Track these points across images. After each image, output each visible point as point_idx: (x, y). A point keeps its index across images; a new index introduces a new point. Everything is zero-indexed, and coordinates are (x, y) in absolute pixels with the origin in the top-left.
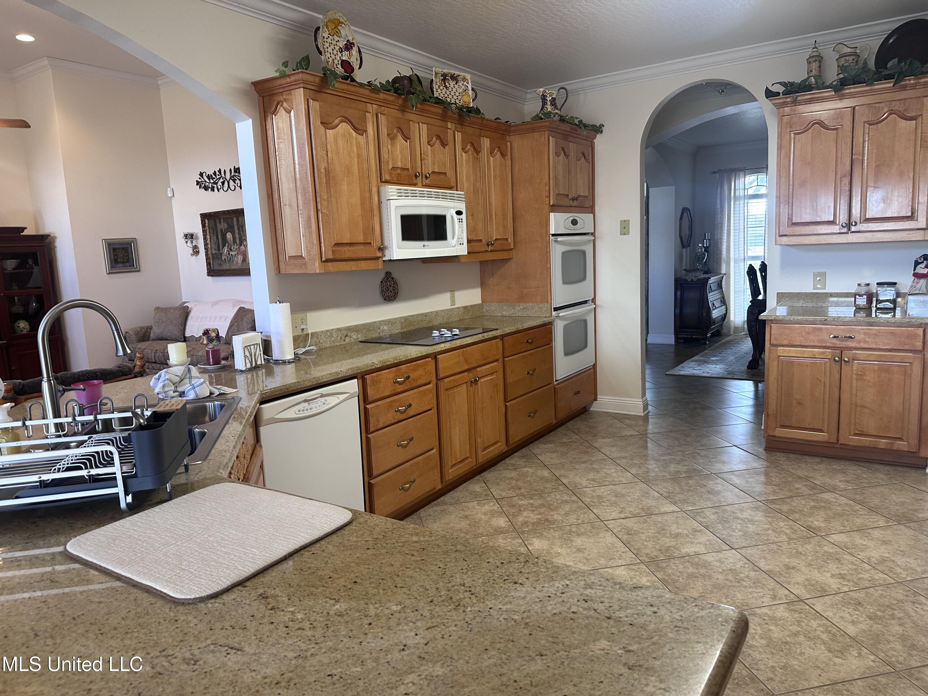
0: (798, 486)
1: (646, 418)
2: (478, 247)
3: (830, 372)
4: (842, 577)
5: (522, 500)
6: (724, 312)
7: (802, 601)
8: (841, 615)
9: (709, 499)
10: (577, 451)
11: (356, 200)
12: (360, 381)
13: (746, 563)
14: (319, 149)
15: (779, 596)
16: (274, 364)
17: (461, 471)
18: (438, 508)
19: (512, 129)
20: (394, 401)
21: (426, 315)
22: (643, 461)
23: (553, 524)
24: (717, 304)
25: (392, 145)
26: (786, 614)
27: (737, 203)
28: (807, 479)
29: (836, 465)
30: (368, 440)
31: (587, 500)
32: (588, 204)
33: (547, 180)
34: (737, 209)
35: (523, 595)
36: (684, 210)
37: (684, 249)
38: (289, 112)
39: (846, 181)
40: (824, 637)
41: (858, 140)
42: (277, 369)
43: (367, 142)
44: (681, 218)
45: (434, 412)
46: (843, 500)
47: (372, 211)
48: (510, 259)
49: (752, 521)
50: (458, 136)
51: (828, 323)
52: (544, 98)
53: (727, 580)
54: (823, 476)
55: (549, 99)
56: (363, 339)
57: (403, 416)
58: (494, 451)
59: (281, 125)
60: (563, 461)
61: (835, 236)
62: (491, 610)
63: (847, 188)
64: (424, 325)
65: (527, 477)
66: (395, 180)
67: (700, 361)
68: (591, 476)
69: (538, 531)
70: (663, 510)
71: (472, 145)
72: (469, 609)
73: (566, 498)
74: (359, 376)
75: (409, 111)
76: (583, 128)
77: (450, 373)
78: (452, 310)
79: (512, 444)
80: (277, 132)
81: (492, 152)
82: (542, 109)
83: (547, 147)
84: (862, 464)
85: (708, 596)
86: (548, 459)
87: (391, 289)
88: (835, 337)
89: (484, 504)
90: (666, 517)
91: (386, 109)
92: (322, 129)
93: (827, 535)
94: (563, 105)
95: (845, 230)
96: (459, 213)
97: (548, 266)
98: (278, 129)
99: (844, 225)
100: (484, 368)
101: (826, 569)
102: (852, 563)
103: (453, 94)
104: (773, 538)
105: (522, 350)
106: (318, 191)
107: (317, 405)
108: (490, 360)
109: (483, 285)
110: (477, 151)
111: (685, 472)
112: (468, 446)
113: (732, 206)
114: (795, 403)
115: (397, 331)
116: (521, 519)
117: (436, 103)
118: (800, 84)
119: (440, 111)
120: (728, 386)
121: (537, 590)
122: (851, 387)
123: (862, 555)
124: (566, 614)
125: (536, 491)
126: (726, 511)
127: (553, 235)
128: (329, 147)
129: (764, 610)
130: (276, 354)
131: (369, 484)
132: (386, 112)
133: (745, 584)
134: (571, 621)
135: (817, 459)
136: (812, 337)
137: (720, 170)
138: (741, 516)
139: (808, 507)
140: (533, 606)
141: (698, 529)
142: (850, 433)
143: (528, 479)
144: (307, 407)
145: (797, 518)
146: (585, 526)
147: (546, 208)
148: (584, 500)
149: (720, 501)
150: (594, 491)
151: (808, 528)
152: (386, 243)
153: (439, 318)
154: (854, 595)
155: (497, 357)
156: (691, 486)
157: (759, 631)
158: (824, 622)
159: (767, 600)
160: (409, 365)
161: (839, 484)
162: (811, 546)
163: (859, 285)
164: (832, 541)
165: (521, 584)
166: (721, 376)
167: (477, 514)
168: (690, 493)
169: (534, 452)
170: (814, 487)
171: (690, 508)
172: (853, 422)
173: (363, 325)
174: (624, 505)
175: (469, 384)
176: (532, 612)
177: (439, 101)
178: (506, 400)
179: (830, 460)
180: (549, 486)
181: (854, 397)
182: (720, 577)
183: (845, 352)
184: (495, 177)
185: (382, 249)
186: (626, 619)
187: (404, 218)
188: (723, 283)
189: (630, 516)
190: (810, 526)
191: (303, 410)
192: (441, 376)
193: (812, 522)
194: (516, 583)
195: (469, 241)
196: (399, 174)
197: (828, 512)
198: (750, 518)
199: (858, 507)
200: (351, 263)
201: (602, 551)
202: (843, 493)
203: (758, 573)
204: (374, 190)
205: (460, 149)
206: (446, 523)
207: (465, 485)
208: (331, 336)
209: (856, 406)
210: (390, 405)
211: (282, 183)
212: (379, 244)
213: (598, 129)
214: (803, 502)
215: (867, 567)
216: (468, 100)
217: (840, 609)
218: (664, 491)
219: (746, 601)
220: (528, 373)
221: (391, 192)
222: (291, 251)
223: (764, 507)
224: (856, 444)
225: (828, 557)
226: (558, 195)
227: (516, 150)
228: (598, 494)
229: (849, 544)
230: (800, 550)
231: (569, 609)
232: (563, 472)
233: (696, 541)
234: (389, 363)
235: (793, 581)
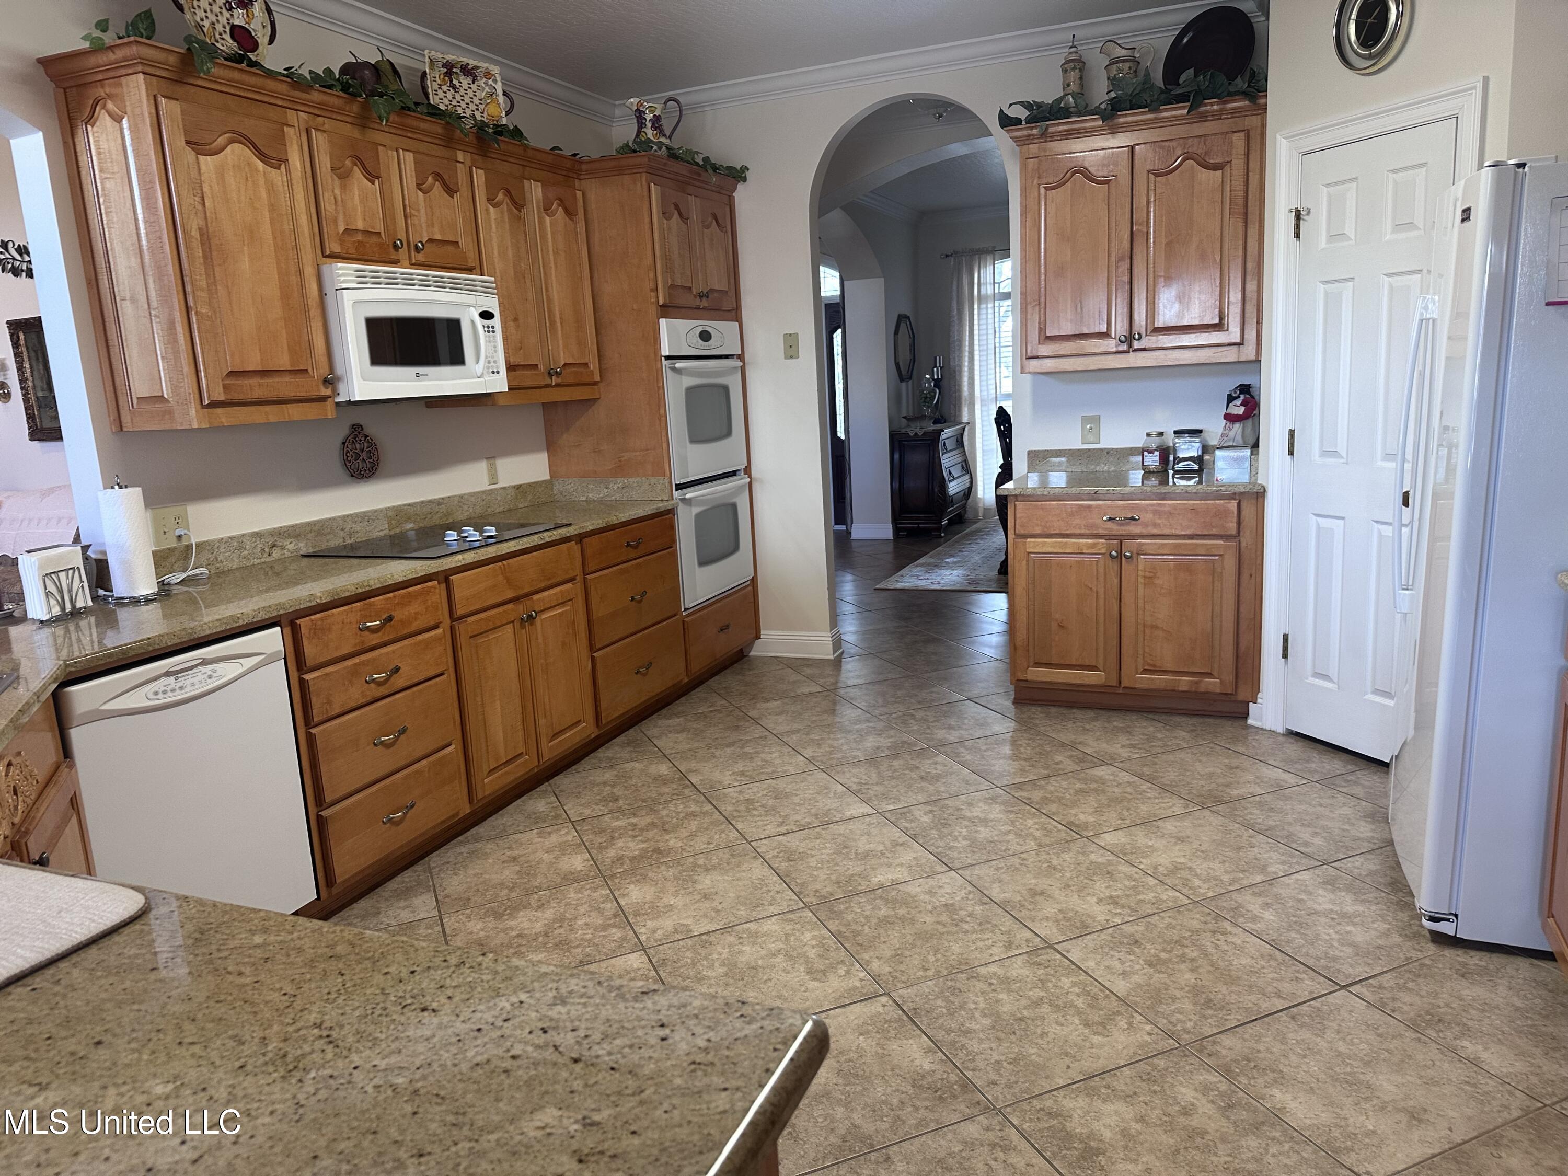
0: (1059, 758)
1: (837, 663)
2: (528, 378)
3: (1105, 574)
4: (1113, 900)
5: (618, 819)
6: (968, 485)
7: (1050, 946)
8: (1107, 963)
9: (922, 790)
10: (721, 726)
11: (272, 290)
12: (288, 630)
13: (970, 892)
14: (184, 193)
15: (1017, 942)
16: (116, 605)
17: (511, 778)
18: (464, 850)
19: (584, 167)
20: (362, 663)
21: (439, 502)
22: (825, 735)
23: (667, 856)
24: (956, 472)
25: (344, 188)
26: (1025, 972)
27: (983, 306)
28: (1073, 746)
29: (1118, 721)
30: (311, 739)
31: (728, 808)
32: (728, 304)
33: (649, 260)
34: (984, 316)
35: (428, 1033)
36: (902, 318)
37: (904, 384)
38: (119, 120)
39: (1125, 265)
40: (1080, 1003)
41: (1140, 201)
42: (124, 615)
43: (290, 181)
44: (896, 332)
45: (448, 679)
46: (1125, 777)
47: (306, 309)
48: (595, 400)
49: (985, 821)
50: (479, 176)
51: (1101, 497)
52: (640, 115)
53: (939, 923)
54: (1098, 739)
55: (649, 117)
56: (311, 551)
57: (383, 691)
58: (572, 738)
59: (104, 145)
60: (696, 745)
61: (1110, 357)
62: (355, 1072)
63: (1126, 279)
64: (437, 520)
65: (631, 778)
66: (352, 252)
67: (929, 564)
68: (739, 767)
69: (639, 871)
70: (848, 814)
71: (508, 192)
72: (313, 1074)
73: (693, 808)
74: (283, 622)
75: (376, 126)
76: (710, 171)
77: (478, 606)
78: (491, 492)
79: (608, 723)
80: (99, 159)
81: (547, 209)
82: (637, 136)
83: (647, 203)
84: (1156, 717)
85: (907, 953)
86: (671, 744)
87: (364, 455)
88: (1110, 519)
89: (550, 833)
90: (851, 825)
91: (326, 120)
92: (189, 154)
93: (1097, 835)
94: (674, 130)
95: (1125, 347)
96: (486, 315)
97: (662, 411)
98: (99, 153)
99: (1123, 338)
100: (546, 594)
101: (1091, 891)
102: (1130, 878)
103: (467, 100)
104: (1014, 847)
105: (619, 560)
106: (186, 272)
107: (195, 680)
108: (558, 580)
109: (551, 446)
110: (518, 203)
111: (889, 748)
112: (521, 733)
113: (976, 312)
114: (1054, 625)
115: (382, 534)
116: (612, 853)
117: (429, 114)
118: (1052, 106)
119: (439, 130)
120: (968, 603)
121: (462, 1018)
122: (1136, 598)
123: (1145, 863)
124: (499, 1063)
125: (644, 801)
126: (946, 807)
127: (668, 358)
128: (206, 189)
129: (993, 968)
130: (120, 587)
131: (319, 818)
132: (326, 127)
133: (966, 927)
134: (503, 1076)
135: (1091, 714)
136: (1077, 521)
137: (956, 252)
138: (968, 814)
139: (1072, 791)
140: (442, 1052)
141: (901, 841)
142: (1137, 669)
143: (634, 782)
144: (173, 686)
145: (1054, 810)
146: (720, 853)
147: (653, 310)
148: (722, 809)
149: (938, 792)
150: (740, 792)
151: (1069, 826)
152: (339, 371)
153: (466, 507)
154: (1128, 929)
155: (571, 574)
156: (895, 770)
157: (982, 1005)
158: (1081, 978)
159: (998, 952)
160: (391, 595)
161: (1121, 750)
162: (1071, 854)
163: (1148, 435)
164: (1103, 844)
165: (434, 1010)
166: (957, 587)
167: (535, 852)
168: (893, 782)
169: (649, 733)
170: (1082, 759)
171: (892, 807)
172: (1141, 652)
173: (308, 524)
174: (787, 811)
175: (517, 624)
176: (435, 1066)
177: (434, 112)
178: (592, 648)
179: (1111, 713)
180: (667, 790)
181: (1140, 612)
182: (929, 919)
183: (1126, 543)
184: (556, 253)
185: (331, 381)
186: (607, 1059)
187: (373, 325)
188: (966, 438)
189: (794, 829)
190: (1072, 823)
191: (165, 692)
192: (460, 612)
193: (1075, 815)
194: (424, 1010)
195: (511, 368)
196: (359, 242)
197: (1101, 797)
198: (982, 816)
199: (1145, 786)
200: (267, 408)
201: (742, 894)
202: (1126, 765)
203: (987, 907)
204: (309, 271)
205: (484, 199)
206: (475, 875)
207: (519, 801)
208: (241, 547)
209: (1144, 626)
210: (354, 672)
211: (114, 257)
212: (324, 371)
213: (738, 175)
214: (1065, 784)
215: (1152, 881)
216: (497, 111)
217: (1107, 954)
218: (852, 783)
219: (965, 956)
220: (633, 599)
221: (343, 275)
222: (140, 387)
223: (1006, 797)
224: (1145, 686)
225: (1096, 870)
226: (673, 287)
227: (593, 206)
228: (747, 797)
229: (1128, 847)
230: (1055, 862)
231: (508, 1051)
232: (693, 765)
233: (897, 861)
234: (347, 594)
235: (1040, 915)
